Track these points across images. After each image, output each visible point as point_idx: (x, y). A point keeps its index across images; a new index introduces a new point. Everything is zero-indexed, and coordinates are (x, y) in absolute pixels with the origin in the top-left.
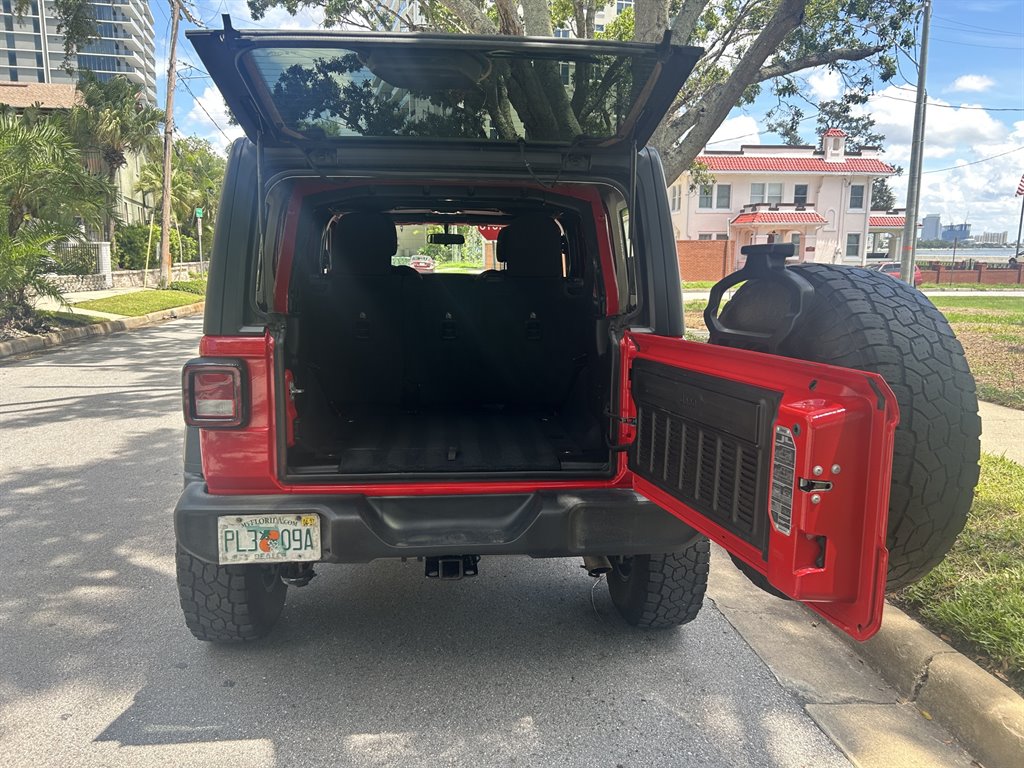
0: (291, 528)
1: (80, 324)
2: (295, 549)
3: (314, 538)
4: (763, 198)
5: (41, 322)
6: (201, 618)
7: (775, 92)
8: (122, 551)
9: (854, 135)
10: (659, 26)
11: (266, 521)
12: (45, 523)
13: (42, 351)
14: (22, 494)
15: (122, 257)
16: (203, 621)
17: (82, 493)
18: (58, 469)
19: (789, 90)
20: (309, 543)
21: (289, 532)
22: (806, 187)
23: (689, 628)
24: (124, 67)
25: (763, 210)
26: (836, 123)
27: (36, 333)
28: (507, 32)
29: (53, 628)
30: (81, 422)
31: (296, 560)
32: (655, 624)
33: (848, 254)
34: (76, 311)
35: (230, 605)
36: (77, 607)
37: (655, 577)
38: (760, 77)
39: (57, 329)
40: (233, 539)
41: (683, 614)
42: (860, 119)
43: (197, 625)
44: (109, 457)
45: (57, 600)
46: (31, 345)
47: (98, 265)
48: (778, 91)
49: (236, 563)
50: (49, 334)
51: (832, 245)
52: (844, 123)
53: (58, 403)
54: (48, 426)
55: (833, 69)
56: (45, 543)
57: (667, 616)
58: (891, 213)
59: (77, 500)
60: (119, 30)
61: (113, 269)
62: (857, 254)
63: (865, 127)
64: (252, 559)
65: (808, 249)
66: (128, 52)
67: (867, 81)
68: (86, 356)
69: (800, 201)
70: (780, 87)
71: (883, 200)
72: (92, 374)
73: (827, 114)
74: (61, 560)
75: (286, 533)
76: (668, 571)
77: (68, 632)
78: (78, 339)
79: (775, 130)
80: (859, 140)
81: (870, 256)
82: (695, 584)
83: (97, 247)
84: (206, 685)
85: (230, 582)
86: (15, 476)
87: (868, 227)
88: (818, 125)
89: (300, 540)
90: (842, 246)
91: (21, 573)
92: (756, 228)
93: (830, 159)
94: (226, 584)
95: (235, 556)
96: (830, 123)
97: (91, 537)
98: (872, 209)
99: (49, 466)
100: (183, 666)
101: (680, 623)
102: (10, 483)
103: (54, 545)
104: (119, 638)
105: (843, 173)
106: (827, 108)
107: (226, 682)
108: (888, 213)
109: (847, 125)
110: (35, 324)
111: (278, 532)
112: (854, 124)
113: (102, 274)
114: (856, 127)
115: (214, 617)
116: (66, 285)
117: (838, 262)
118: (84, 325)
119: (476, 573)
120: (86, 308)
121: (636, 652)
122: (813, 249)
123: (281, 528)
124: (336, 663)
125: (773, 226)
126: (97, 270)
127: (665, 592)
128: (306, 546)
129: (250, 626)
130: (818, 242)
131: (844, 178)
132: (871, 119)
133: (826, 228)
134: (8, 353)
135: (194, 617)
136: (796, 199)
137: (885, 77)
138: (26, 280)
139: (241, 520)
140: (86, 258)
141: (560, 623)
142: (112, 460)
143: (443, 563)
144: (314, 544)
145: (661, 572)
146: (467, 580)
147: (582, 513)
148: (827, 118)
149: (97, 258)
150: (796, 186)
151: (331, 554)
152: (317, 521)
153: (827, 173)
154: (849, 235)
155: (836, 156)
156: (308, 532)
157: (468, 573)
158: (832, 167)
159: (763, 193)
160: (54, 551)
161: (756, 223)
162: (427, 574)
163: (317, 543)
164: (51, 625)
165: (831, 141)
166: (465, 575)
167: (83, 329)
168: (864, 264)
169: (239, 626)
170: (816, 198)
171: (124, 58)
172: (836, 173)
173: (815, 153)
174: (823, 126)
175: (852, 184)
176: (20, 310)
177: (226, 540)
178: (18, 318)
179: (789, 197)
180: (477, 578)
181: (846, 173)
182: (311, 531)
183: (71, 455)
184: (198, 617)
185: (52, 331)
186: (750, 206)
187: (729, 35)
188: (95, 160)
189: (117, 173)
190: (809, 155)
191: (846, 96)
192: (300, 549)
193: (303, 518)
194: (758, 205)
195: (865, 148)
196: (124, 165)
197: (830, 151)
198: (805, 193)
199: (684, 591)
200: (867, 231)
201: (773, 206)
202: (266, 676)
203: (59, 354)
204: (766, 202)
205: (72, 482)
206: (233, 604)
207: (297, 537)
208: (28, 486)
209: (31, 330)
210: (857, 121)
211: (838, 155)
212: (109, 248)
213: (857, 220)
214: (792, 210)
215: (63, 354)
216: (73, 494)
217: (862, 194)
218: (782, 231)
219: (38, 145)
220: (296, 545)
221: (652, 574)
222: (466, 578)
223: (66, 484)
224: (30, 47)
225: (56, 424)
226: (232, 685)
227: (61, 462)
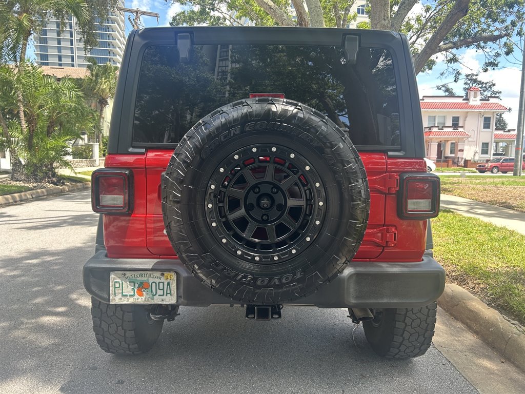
0: (157, 281)
1: (80, 182)
2: (159, 295)
3: (172, 289)
4: (435, 123)
5: (61, 180)
6: (105, 338)
7: (446, 62)
8: (74, 296)
9: (484, 91)
10: (385, 20)
11: (141, 276)
12: (37, 279)
13: (59, 194)
14: (30, 263)
15: (104, 151)
16: (106, 340)
17: (61, 264)
18: (52, 251)
19: (454, 60)
20: (169, 292)
21: (156, 284)
22: (458, 118)
23: (419, 361)
24: (112, 62)
25: (435, 130)
26: (474, 85)
27: (57, 185)
28: (301, 25)
29: (25, 340)
30: (70, 227)
31: (160, 303)
32: (397, 356)
33: (482, 153)
34: (79, 176)
35: (124, 331)
36: (41, 328)
37: (399, 325)
38: (440, 49)
39: (68, 184)
40: (119, 287)
41: (417, 351)
42: (487, 83)
43: (103, 343)
44: (79, 245)
45: (31, 323)
46: (55, 191)
47: (92, 155)
48: (447, 61)
49: (121, 303)
50: (64, 186)
51: (473, 149)
52: (479, 85)
53: (61, 218)
54: (53, 229)
55: (478, 49)
56: (34, 290)
57: (406, 352)
58: (506, 132)
59: (57, 267)
60: (110, 44)
61: (100, 157)
62: (487, 153)
63: (490, 87)
64: (131, 301)
65: (460, 151)
66: (114, 55)
67: (498, 55)
68: (79, 197)
69: (455, 125)
70: (449, 58)
71: (501, 125)
72: (81, 205)
73: (469, 80)
74: (39, 300)
75: (154, 284)
76: (408, 321)
77: (31, 343)
78: (78, 189)
79: (440, 89)
80: (488, 94)
81: (494, 155)
82: (426, 330)
83: (92, 146)
84: (106, 382)
85: (123, 316)
86: (29, 254)
87: (493, 139)
88: (465, 86)
89: (163, 289)
90: (479, 149)
91: (15, 307)
92: (431, 139)
93: (472, 103)
94: (121, 317)
95: (121, 299)
96: (471, 85)
97: (59, 288)
98: (496, 129)
99: (48, 249)
100: (95, 369)
101: (414, 357)
102: (25, 257)
103: (38, 291)
104: (61, 348)
105: (479, 110)
106: (469, 77)
107: (119, 381)
108: (504, 132)
109: (480, 86)
110: (57, 181)
111: (149, 283)
112: (484, 85)
113: (94, 159)
114: (485, 87)
115: (113, 338)
116: (76, 164)
117: (477, 158)
118: (82, 182)
119: (280, 316)
120: (84, 174)
121: (385, 375)
122: (463, 151)
123: (151, 281)
124: (189, 372)
125: (440, 138)
126: (92, 157)
127: (406, 335)
128: (167, 293)
129: (136, 345)
130: (465, 147)
131: (480, 113)
132: (494, 83)
133: (470, 139)
134: (43, 195)
135: (101, 338)
136: (453, 124)
137: (507, 53)
138: (55, 159)
139: (125, 275)
140: (87, 151)
141: (333, 353)
142: (81, 247)
143: (258, 309)
144: (172, 292)
145: (404, 321)
146: (274, 322)
147: (354, 278)
148: (469, 82)
149: (92, 151)
150: (453, 117)
151: (182, 300)
152: (174, 277)
153: (470, 110)
154: (483, 143)
155: (475, 101)
156: (168, 284)
157: (274, 316)
158: (473, 107)
159: (435, 121)
160: (36, 295)
161: (431, 136)
162: (247, 316)
163: (174, 291)
164: (24, 338)
165: (472, 93)
166: (272, 317)
167: (81, 184)
168: (491, 159)
169: (129, 345)
170: (464, 123)
171: (112, 58)
172: (475, 110)
173: (464, 100)
174: (467, 86)
175: (484, 116)
176: (50, 174)
177: (115, 288)
178: (49, 178)
179: (449, 122)
180: (280, 320)
181: (481, 110)
182: (171, 283)
183: (60, 244)
184: (104, 338)
185: (66, 185)
186: (428, 127)
187: (420, 32)
188: (94, 103)
189: (104, 109)
190: (460, 100)
191: (486, 63)
192: (163, 295)
193: (165, 274)
194: (432, 127)
195: (491, 97)
196: (108, 105)
197: (472, 98)
198: (458, 121)
199: (419, 336)
200: (493, 141)
201: (441, 128)
202: (144, 378)
203: (67, 196)
204: (436, 125)
205: (57, 257)
206: (125, 330)
207: (161, 287)
208: (34, 259)
209: (55, 184)
210: (486, 84)
211: (476, 100)
212: (98, 146)
213: (487, 135)
214: (451, 130)
215: (69, 196)
216: (56, 264)
217: (490, 122)
218: (445, 141)
219: (63, 90)
220: (160, 292)
221: (397, 322)
222: (272, 320)
223: (54, 258)
224: (69, 53)
225: (57, 228)
226: (122, 383)
227: (54, 247)
